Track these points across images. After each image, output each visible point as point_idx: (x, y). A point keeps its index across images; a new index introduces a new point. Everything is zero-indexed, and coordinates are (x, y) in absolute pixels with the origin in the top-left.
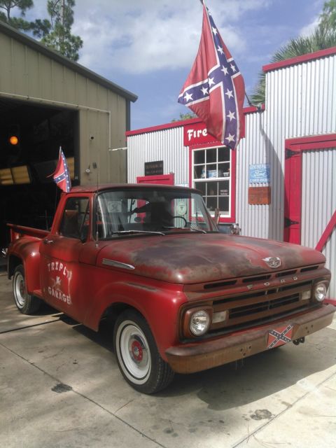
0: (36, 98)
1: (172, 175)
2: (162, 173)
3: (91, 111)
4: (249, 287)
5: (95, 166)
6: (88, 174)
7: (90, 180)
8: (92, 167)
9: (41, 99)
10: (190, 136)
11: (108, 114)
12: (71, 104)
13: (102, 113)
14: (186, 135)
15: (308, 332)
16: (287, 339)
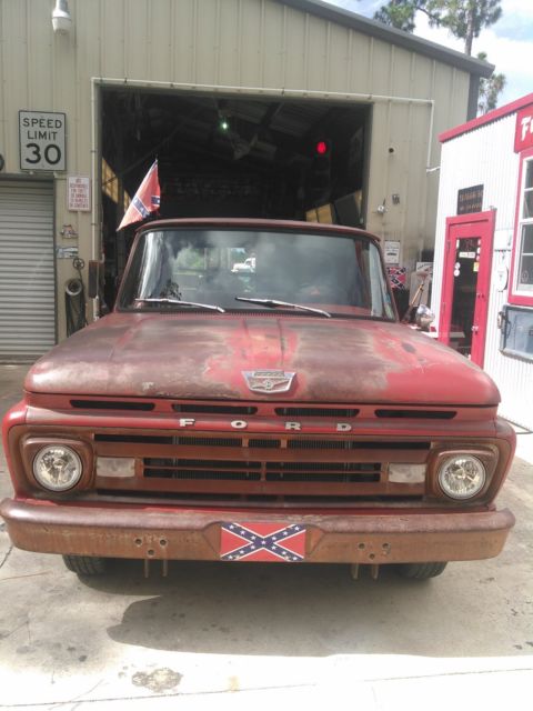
0: (296, 90)
1: (494, 212)
2: (480, 209)
3: (396, 104)
4: (183, 422)
5: (396, 200)
6: (381, 214)
7: (384, 224)
8: (390, 202)
9: (302, 91)
10: (525, 129)
11: (430, 105)
12: (358, 94)
13: (417, 105)
14: (519, 128)
15: (372, 556)
16: (288, 554)
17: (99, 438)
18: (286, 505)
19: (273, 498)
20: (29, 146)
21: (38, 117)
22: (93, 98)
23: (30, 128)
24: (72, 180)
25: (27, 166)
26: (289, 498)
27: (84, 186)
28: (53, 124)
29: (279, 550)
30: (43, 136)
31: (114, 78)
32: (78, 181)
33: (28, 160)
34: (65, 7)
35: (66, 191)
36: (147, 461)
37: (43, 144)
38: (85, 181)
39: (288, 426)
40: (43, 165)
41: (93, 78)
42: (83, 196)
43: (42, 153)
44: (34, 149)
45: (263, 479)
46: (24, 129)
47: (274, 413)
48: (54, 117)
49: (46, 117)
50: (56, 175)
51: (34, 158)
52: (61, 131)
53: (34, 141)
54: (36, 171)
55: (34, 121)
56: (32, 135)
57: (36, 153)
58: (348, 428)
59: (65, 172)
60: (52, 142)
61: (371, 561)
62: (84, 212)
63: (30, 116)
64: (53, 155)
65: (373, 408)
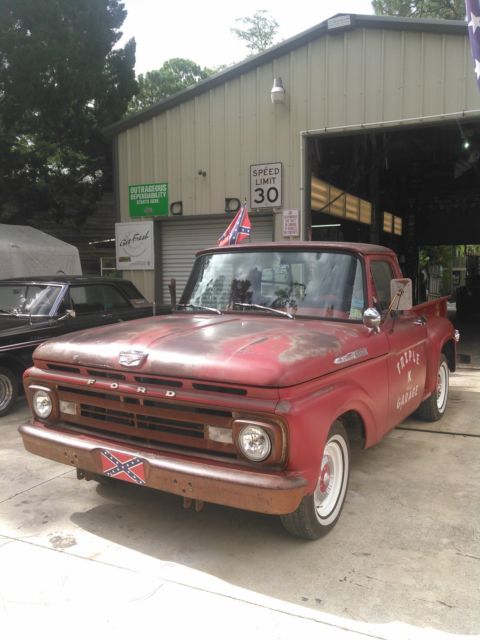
4: (89, 382)
15: (184, 491)
16: (137, 478)
17: (60, 388)
18: (150, 446)
19: (143, 440)
20: (256, 190)
21: (263, 167)
22: (301, 147)
23: (258, 177)
24: (286, 213)
25: (255, 205)
26: (153, 442)
27: (294, 217)
28: (273, 171)
29: (132, 475)
30: (266, 181)
31: (318, 129)
32: (290, 213)
33: (256, 201)
34: (280, 84)
35: (282, 222)
36: (83, 406)
37: (266, 187)
38: (295, 213)
39: (139, 390)
40: (266, 204)
41: (301, 132)
42: (294, 224)
43: (265, 194)
44: (260, 192)
45: (136, 426)
46: (253, 178)
47: (134, 380)
48: (274, 166)
49: (269, 167)
50: (274, 210)
51: (260, 199)
52: (278, 177)
53: (260, 187)
54: (262, 209)
55: (260, 172)
56: (259, 182)
57: (261, 195)
58: (173, 394)
59: (280, 208)
60: (272, 185)
61: (183, 495)
62: (295, 237)
63: (258, 168)
64: (273, 194)
65: (190, 382)
